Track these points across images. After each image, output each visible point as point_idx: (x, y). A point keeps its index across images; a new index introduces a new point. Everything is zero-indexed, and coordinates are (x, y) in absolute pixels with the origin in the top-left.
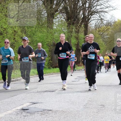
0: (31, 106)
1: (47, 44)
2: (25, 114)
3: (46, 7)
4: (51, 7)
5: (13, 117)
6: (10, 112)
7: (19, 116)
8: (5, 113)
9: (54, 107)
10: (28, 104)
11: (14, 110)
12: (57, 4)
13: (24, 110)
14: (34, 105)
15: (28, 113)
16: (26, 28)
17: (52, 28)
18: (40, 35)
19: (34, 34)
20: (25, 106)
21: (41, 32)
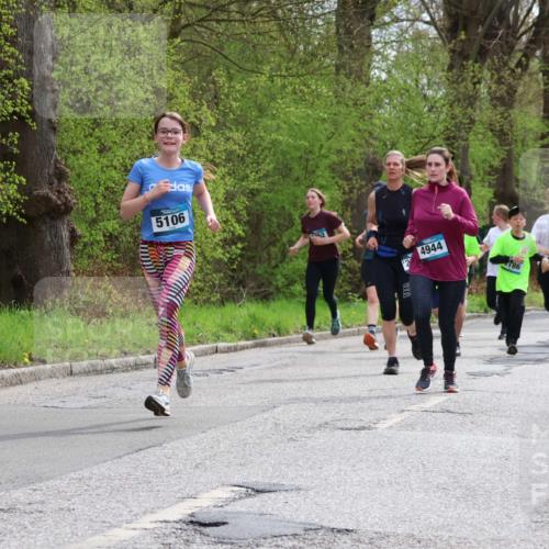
0: (239, 507)
1: (332, 168)
10: (224, 493)
11: (146, 522)
13: (198, 524)
14: (256, 502)
16: (220, 76)
17: (361, 76)
18: (295, 113)
19: (262, 111)
20: (205, 503)
21: (299, 98)
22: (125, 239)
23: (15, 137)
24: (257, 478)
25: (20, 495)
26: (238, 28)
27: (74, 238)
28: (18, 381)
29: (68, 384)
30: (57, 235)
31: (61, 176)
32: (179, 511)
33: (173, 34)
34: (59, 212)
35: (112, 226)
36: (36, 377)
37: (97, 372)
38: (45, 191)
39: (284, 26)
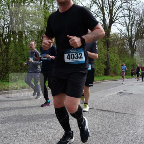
1: (131, 65)
2: (121, 95)
3: (131, 49)
4: (133, 49)
5: (116, 96)
6: (114, 93)
7: (118, 95)
8: (113, 94)
9: (134, 92)
10: (122, 90)
11: (116, 92)
12: (136, 48)
13: (120, 93)
14: (125, 91)
15: (122, 94)
16: (122, 58)
17: (133, 58)
18: (128, 61)
19: (125, 61)
20: (121, 91)
21: (128, 60)
22: (114, 71)
23: (106, 63)
24: (125, 89)
25: (106, 90)
26: (123, 54)
27: (110, 70)
28: (106, 81)
29: (110, 82)
30: (109, 70)
31: (109, 66)
32: (119, 92)
33: (118, 55)
34: (109, 68)
35: (113, 70)
36: (108, 81)
37: (112, 81)
38: (108, 67)
39: (127, 54)
